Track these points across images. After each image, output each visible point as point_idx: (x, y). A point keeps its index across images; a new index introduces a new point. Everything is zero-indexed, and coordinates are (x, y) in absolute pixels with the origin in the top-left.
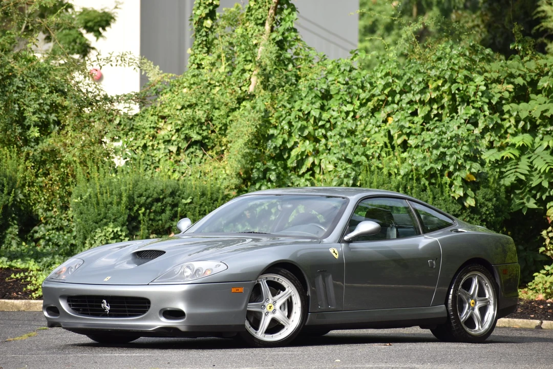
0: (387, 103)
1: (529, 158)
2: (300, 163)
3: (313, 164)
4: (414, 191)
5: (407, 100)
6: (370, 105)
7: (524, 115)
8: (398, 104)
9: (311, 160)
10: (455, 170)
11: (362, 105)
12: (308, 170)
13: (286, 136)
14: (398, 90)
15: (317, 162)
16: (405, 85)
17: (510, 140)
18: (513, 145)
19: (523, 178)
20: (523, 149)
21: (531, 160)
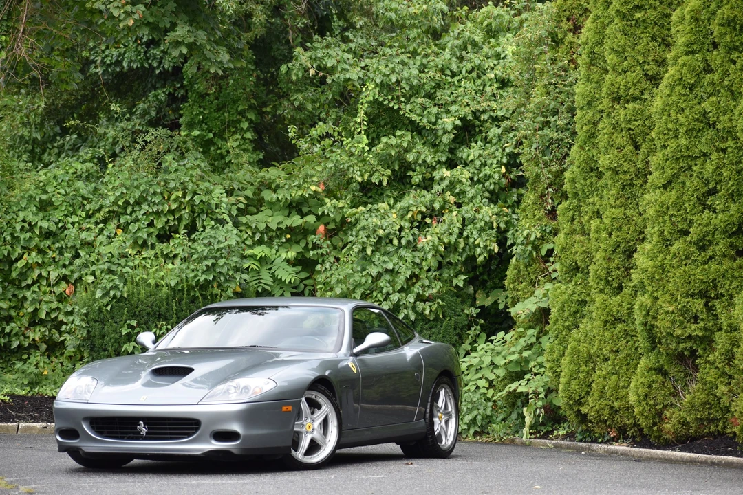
0: (117, 215)
1: (270, 269)
2: (23, 275)
3: (40, 276)
4: (183, 302)
5: (142, 212)
6: (99, 216)
7: (262, 227)
8: (131, 215)
9: (37, 272)
10: (226, 281)
11: (89, 216)
12: (34, 283)
13: (9, 247)
14: (132, 201)
15: (44, 274)
16: (141, 196)
17: (248, 252)
18: (253, 257)
19: (268, 288)
20: (263, 260)
21: (272, 271)
